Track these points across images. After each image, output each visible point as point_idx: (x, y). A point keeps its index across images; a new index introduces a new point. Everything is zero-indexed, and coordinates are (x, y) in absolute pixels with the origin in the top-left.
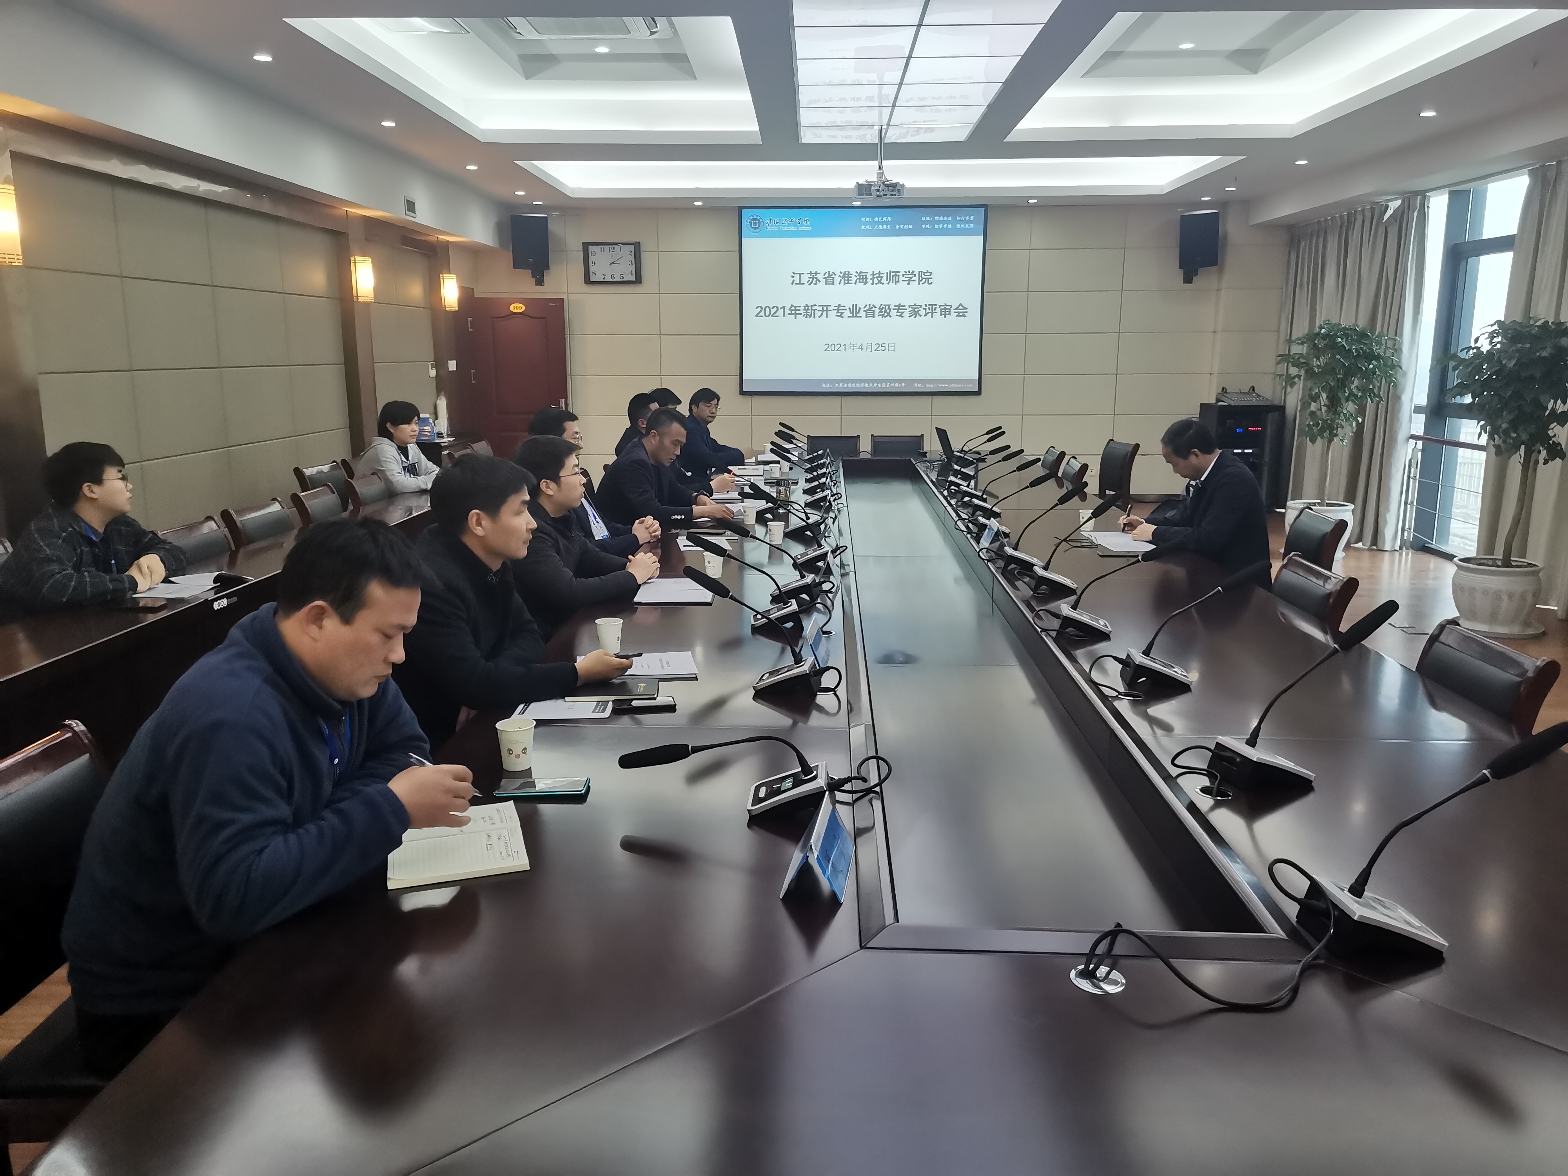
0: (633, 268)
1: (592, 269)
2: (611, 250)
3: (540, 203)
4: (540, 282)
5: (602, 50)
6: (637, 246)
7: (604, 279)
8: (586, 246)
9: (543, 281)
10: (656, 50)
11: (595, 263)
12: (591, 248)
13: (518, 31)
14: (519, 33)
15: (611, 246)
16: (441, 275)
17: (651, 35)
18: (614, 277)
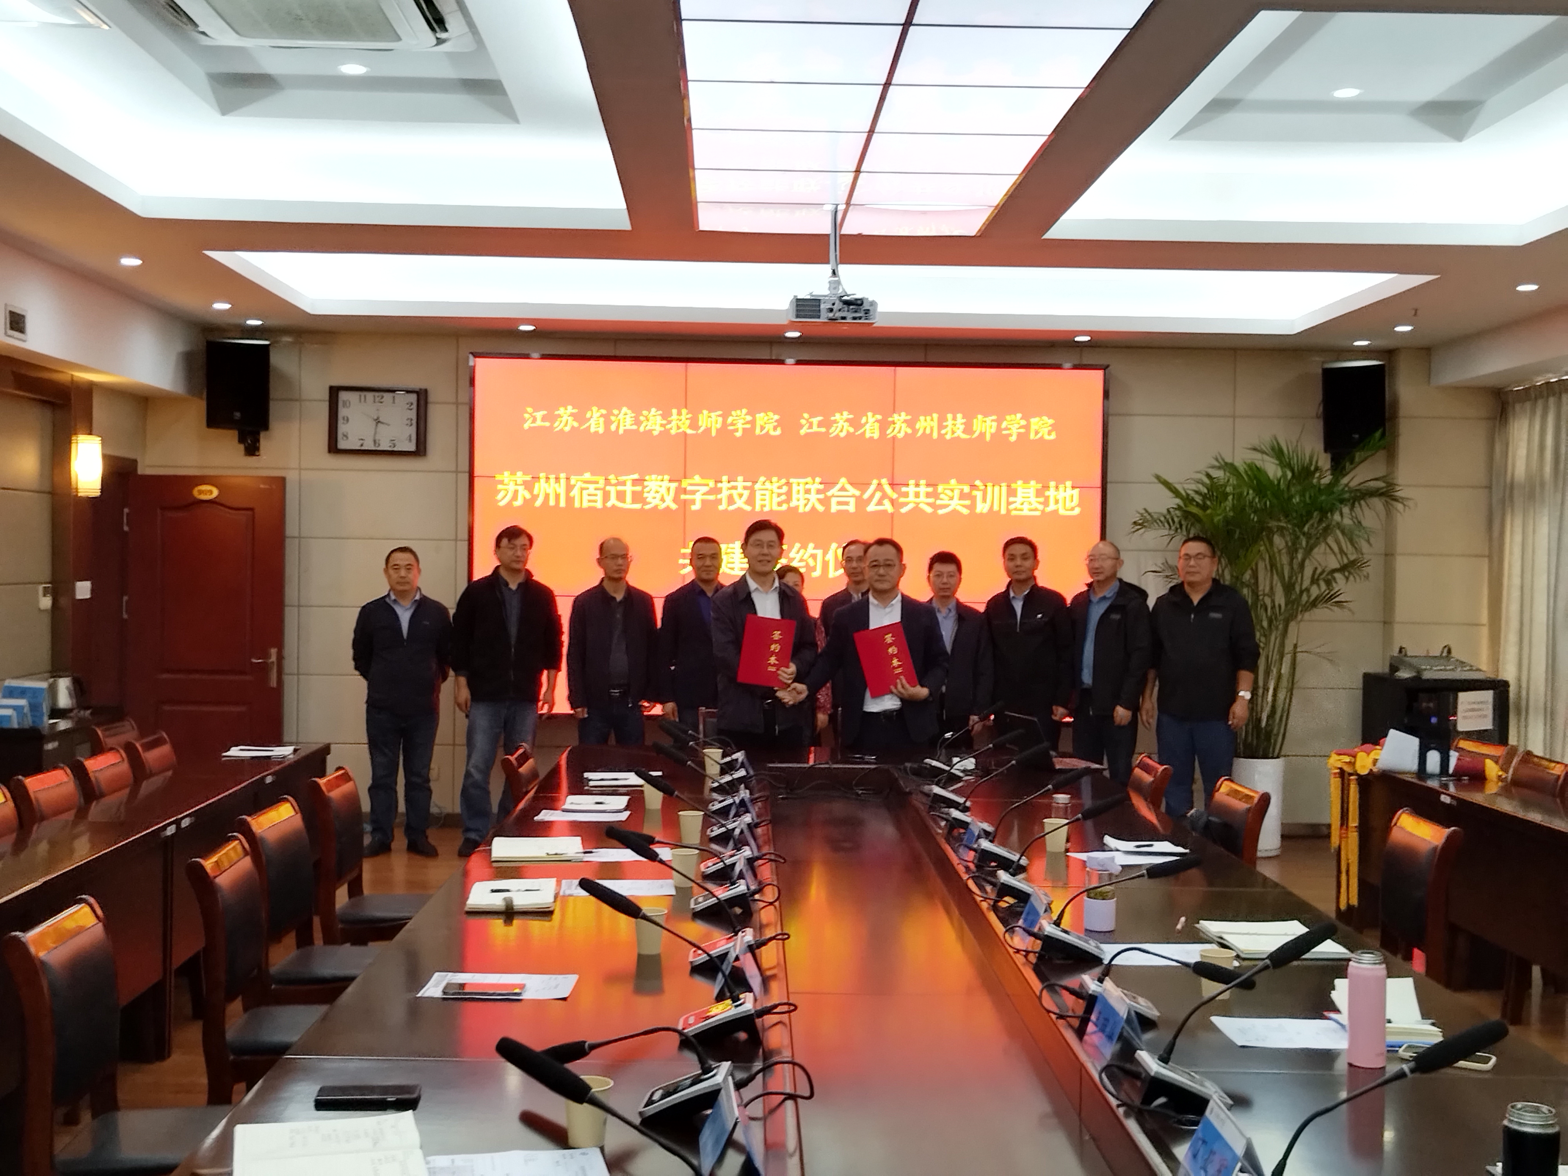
0: (413, 431)
1: (342, 428)
2: (377, 399)
3: (259, 323)
4: (252, 450)
5: (353, 69)
6: (422, 397)
7: (362, 445)
8: (334, 392)
9: (258, 449)
10: (447, 72)
11: (347, 418)
12: (343, 396)
13: (201, 29)
14: (203, 33)
15: (377, 394)
16: (74, 438)
17: (436, 45)
18: (379, 445)
